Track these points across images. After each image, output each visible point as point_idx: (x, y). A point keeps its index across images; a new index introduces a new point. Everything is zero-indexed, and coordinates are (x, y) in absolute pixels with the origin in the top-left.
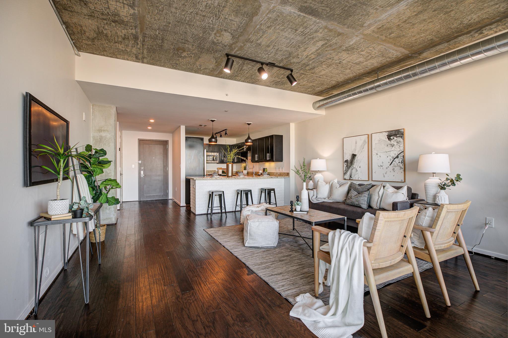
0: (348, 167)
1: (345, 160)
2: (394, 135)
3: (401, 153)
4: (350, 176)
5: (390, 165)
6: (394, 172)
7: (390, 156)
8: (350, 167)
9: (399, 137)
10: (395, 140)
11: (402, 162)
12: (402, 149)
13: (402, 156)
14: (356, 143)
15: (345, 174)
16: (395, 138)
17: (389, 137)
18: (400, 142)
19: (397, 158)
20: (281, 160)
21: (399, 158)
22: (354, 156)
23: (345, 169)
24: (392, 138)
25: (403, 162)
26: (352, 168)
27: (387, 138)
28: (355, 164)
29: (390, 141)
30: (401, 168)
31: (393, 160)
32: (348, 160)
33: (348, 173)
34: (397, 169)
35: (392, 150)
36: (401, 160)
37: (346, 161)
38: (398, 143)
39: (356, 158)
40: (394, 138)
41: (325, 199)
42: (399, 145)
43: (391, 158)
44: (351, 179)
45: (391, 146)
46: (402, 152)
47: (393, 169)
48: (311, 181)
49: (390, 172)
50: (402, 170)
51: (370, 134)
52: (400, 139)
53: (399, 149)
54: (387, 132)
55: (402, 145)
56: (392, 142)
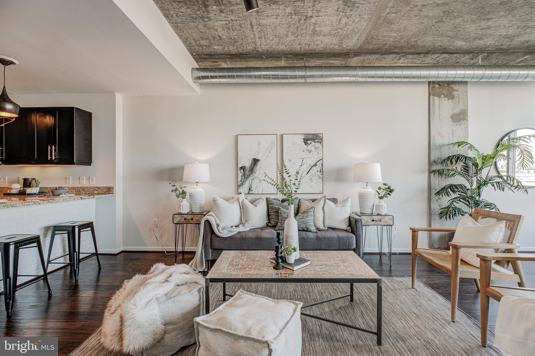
0: (245, 176)
1: (240, 166)
2: (312, 139)
3: (319, 161)
4: (250, 189)
5: (307, 174)
6: (312, 182)
7: (307, 163)
8: (250, 176)
9: (317, 142)
10: (313, 145)
11: (320, 171)
12: (320, 156)
13: (321, 163)
14: (259, 144)
15: (239, 186)
16: (313, 143)
17: (306, 141)
18: (318, 147)
19: (315, 166)
20: (87, 160)
21: (317, 166)
22: (256, 161)
23: (239, 179)
24: (309, 142)
25: (322, 171)
26: (253, 177)
27: (304, 142)
28: (258, 172)
29: (307, 146)
30: (319, 177)
31: (310, 168)
32: (245, 166)
33: (247, 185)
34: (315, 179)
35: (309, 156)
36: (320, 168)
37: (243, 168)
38: (316, 148)
39: (259, 164)
40: (311, 143)
41: (237, 226)
42: (317, 151)
43: (308, 166)
44: (251, 192)
45: (308, 152)
46: (321, 160)
47: (311, 179)
48: (185, 200)
49: (307, 182)
50: (321, 180)
51: (279, 133)
52: (318, 145)
53: (317, 156)
54: (304, 135)
55: (321, 152)
56: (309, 147)
